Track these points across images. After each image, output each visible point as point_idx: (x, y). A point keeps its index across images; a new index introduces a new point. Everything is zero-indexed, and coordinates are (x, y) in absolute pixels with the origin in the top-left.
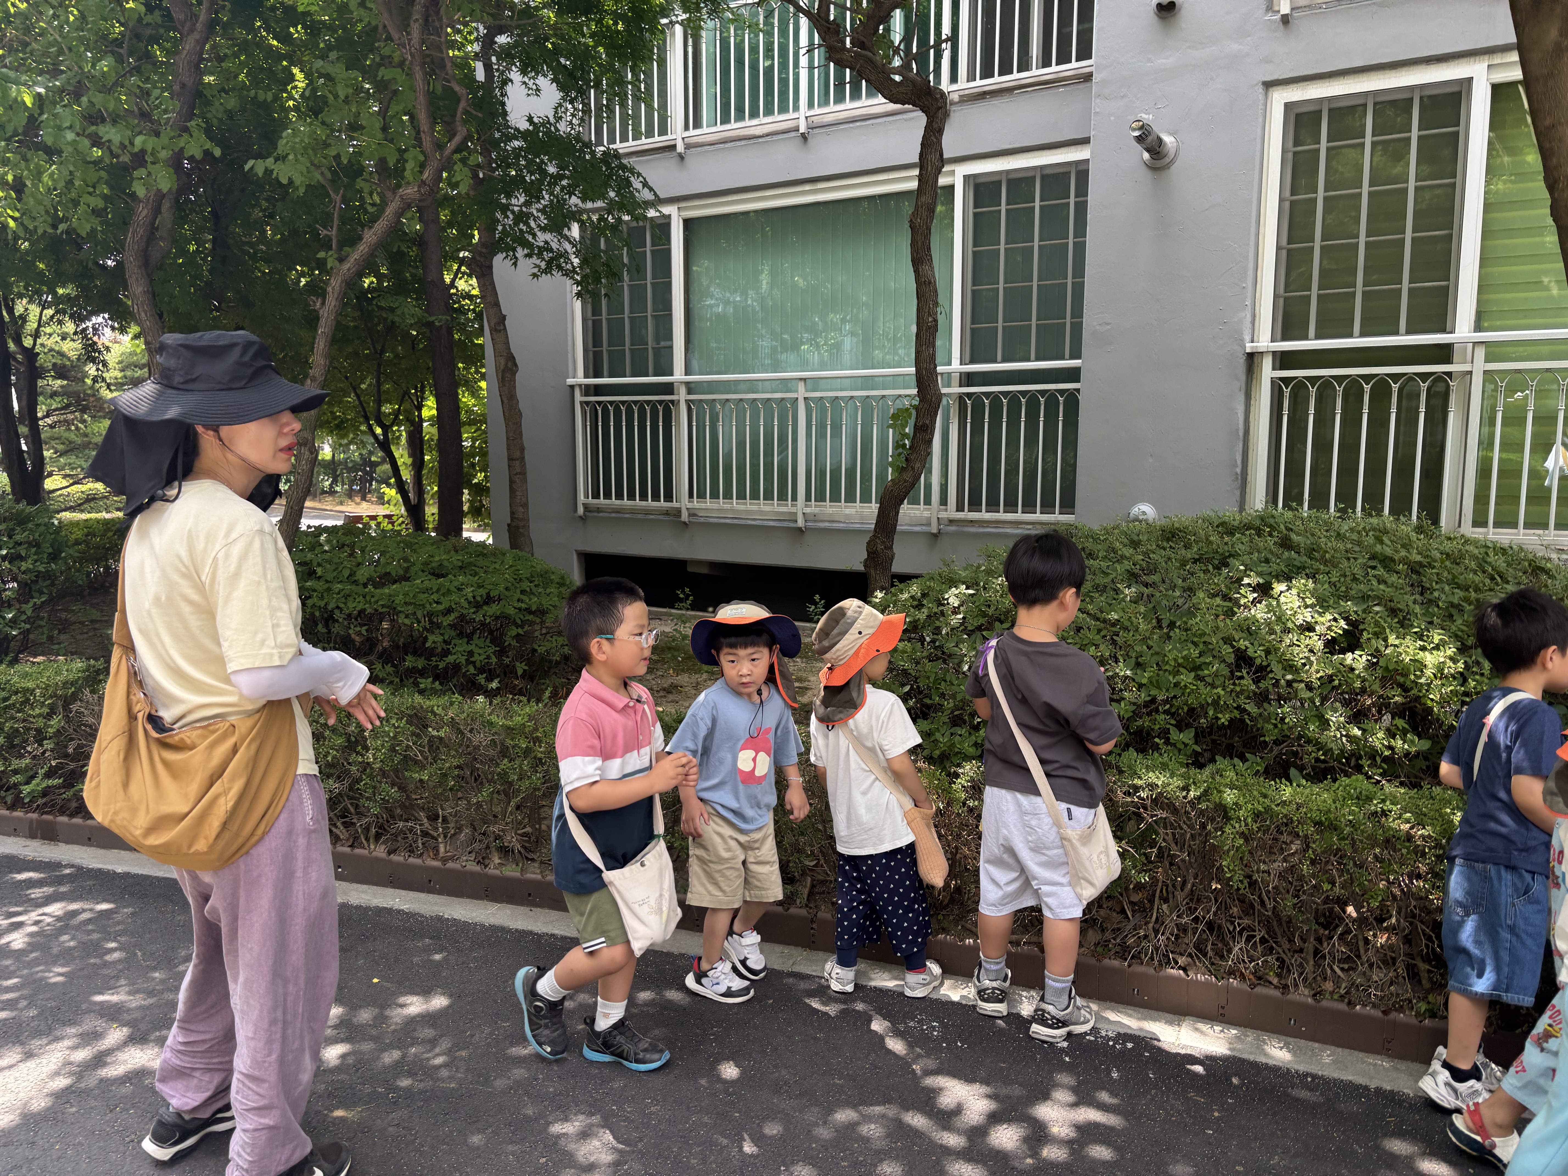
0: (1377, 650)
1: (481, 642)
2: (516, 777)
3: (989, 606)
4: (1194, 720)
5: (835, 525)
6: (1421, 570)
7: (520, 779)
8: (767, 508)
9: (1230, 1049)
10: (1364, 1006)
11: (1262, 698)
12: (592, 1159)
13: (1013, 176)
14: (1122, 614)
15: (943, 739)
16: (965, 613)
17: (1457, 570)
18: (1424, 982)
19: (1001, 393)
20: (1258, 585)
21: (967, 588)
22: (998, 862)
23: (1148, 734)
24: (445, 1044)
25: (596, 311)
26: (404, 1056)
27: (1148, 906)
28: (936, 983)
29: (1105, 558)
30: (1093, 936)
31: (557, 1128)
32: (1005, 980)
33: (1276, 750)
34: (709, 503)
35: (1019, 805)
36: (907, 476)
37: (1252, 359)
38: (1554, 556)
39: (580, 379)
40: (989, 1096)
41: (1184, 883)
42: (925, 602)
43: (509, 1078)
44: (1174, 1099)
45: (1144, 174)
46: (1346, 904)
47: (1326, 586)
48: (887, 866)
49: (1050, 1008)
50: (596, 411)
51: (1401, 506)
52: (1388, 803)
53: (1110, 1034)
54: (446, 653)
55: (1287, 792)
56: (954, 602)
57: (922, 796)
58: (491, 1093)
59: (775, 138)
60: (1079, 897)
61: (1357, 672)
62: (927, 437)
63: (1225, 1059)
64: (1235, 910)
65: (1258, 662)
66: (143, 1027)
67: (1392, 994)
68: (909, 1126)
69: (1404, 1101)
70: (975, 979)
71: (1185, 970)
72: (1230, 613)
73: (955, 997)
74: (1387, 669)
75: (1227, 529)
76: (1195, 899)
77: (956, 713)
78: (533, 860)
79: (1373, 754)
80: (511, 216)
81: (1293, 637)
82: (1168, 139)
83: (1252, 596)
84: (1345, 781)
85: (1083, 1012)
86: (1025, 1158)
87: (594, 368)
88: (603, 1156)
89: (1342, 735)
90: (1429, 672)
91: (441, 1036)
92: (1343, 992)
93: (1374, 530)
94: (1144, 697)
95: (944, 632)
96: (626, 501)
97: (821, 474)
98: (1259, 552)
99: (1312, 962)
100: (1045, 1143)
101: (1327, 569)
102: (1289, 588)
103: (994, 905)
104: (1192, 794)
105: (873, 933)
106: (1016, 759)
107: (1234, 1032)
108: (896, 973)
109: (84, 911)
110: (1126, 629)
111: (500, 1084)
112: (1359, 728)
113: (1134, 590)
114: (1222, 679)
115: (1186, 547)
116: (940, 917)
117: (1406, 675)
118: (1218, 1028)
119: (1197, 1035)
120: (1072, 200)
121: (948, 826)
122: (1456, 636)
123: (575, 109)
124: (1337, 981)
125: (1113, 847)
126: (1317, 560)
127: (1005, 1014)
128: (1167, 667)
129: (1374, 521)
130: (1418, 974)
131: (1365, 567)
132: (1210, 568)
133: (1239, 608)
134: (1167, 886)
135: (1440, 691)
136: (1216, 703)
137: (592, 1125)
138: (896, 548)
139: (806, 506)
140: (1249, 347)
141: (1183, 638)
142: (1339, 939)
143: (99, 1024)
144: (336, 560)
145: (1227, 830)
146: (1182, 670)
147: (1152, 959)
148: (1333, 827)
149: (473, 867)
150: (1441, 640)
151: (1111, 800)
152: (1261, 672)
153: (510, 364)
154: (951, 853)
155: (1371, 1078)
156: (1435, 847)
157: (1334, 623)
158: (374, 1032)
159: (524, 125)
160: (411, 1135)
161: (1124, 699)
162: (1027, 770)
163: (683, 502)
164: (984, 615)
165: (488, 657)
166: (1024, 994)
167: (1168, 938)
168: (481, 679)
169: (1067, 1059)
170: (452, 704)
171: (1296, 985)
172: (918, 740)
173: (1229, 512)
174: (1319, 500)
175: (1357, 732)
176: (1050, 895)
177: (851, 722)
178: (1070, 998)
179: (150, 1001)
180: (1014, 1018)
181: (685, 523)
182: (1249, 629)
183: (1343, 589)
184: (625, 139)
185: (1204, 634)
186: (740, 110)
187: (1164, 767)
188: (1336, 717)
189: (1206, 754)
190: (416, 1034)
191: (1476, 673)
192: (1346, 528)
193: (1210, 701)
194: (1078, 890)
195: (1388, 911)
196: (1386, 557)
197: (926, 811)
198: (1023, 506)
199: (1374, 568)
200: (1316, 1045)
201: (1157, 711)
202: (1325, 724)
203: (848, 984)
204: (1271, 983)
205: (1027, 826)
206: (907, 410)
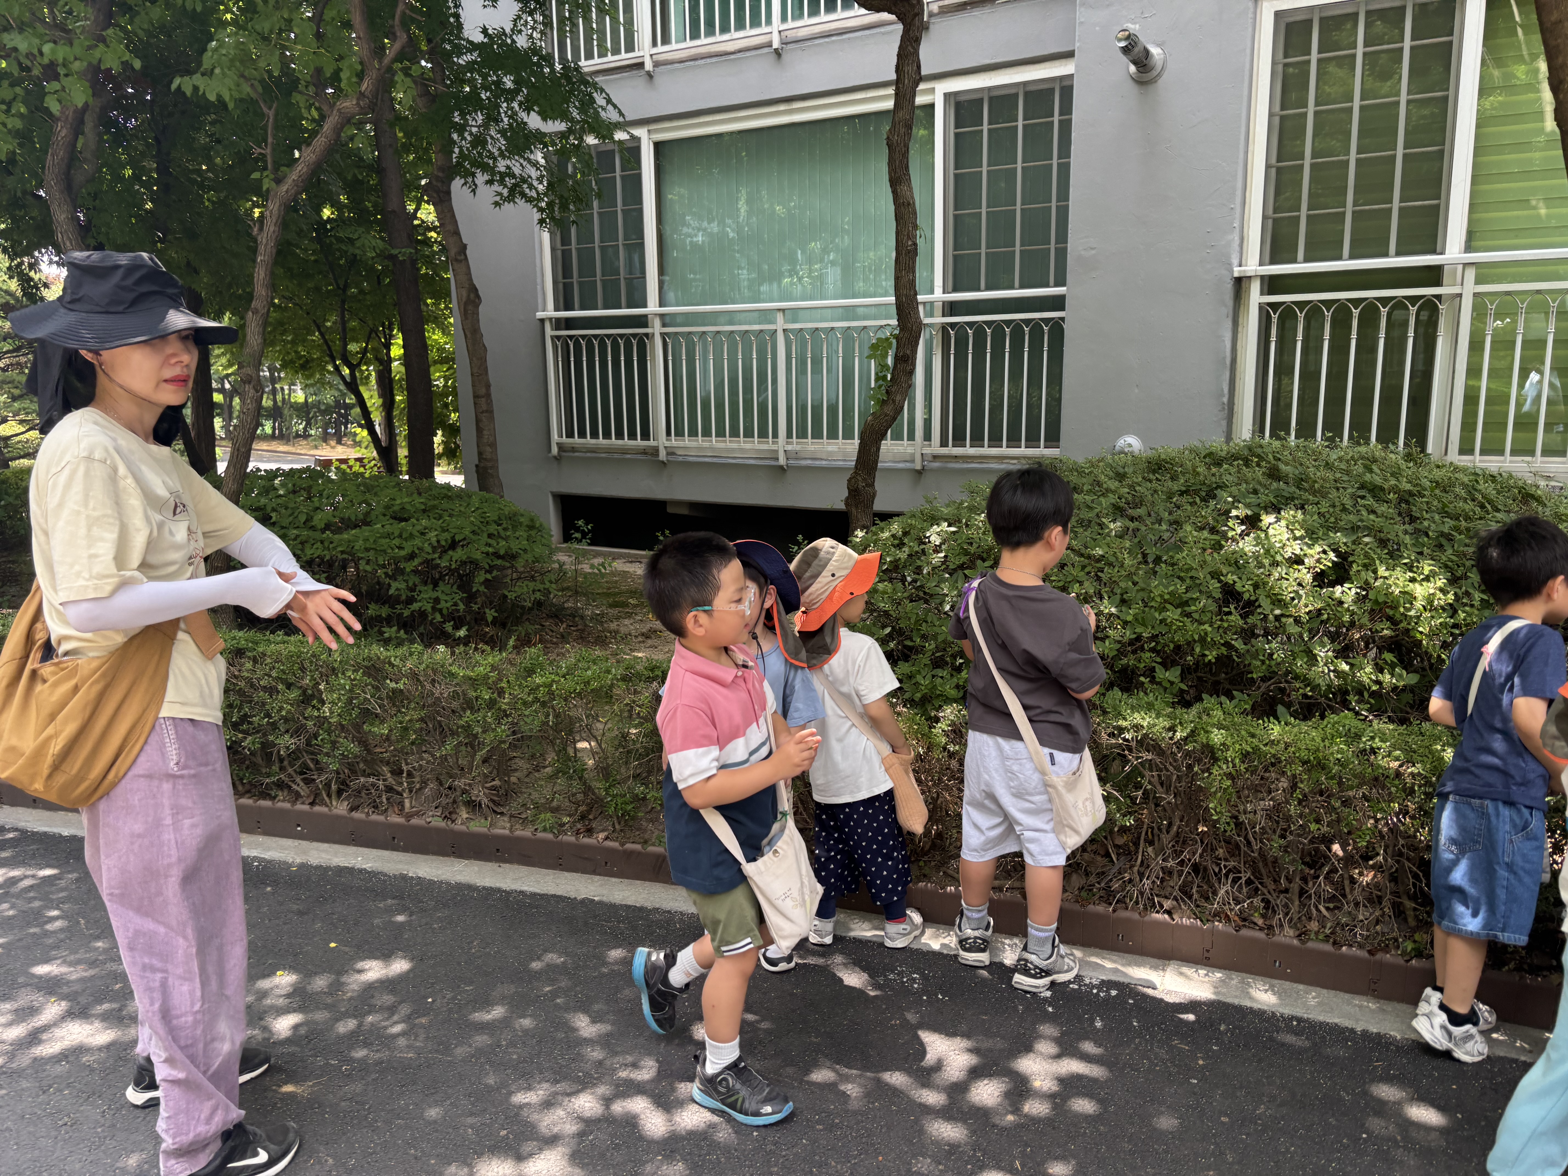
0: (1367, 582)
1: (447, 588)
2: (480, 730)
3: (971, 544)
4: (1180, 658)
5: (818, 463)
6: (1411, 499)
7: (484, 732)
8: (748, 446)
9: (1215, 993)
10: (1351, 946)
11: (1248, 634)
12: (556, 1130)
13: (995, 93)
14: (1107, 549)
15: (924, 681)
16: (947, 551)
17: (1447, 498)
18: (1410, 920)
19: (985, 322)
20: (1247, 516)
21: (949, 525)
22: (979, 806)
23: (1133, 672)
24: (405, 1010)
25: (565, 241)
26: (360, 1025)
27: (1132, 849)
28: (917, 933)
29: (1089, 492)
30: (1077, 880)
31: (520, 1098)
32: (987, 929)
33: (1264, 686)
34: (687, 441)
35: (1000, 749)
36: (889, 409)
37: (1240, 283)
38: (1542, 483)
39: (550, 312)
40: (970, 1050)
41: (1170, 825)
42: (906, 541)
43: (470, 1046)
44: (1158, 1047)
45: (1131, 88)
46: (1331, 842)
47: (1316, 517)
48: (865, 814)
49: (1033, 958)
50: (568, 345)
51: (1387, 435)
52: (1377, 740)
53: (1094, 982)
54: (410, 601)
55: (1275, 730)
56: (936, 540)
57: (900, 742)
58: (450, 1062)
59: (748, 54)
60: (1063, 845)
61: (1346, 606)
62: (908, 368)
63: (1210, 1004)
64: (1221, 852)
65: (1246, 596)
66: (83, 1000)
67: (1377, 933)
68: (887, 1084)
69: (1391, 1043)
70: (956, 928)
71: (1169, 913)
72: (1217, 547)
73: (936, 946)
74: (1376, 602)
75: (1214, 460)
76: (1181, 841)
77: (938, 655)
78: (502, 814)
79: (1361, 689)
80: (469, 138)
81: (1281, 571)
82: (1155, 51)
83: (1240, 529)
84: (1334, 718)
85: (1066, 960)
86: (1006, 1114)
87: (565, 301)
88: (568, 1126)
89: (1329, 671)
90: (1418, 604)
91: (400, 1003)
92: (1328, 931)
93: (1362, 458)
94: (1129, 634)
95: (925, 572)
96: (601, 440)
97: (802, 409)
98: (1247, 483)
99: (1297, 903)
100: (1027, 1098)
101: (1316, 499)
102: (1278, 520)
103: (976, 850)
104: (1178, 735)
105: (851, 883)
106: (997, 704)
107: (1219, 975)
108: (876, 922)
109: (26, 877)
110: (1111, 565)
111: (460, 1051)
112: (1347, 663)
113: (1119, 524)
114: (1209, 615)
115: (1172, 479)
116: (921, 864)
117: (1395, 608)
118: (1202, 972)
119: (1181, 980)
120: (1056, 119)
121: (928, 772)
122: (1446, 566)
123: (535, 21)
124: (1322, 921)
125: (1098, 791)
126: (1306, 490)
127: (987, 963)
128: (1153, 604)
129: (1363, 449)
130: (1404, 912)
131: (1354, 497)
132: (1198, 500)
133: (1227, 541)
134: (1152, 828)
135: (1429, 623)
136: (1203, 640)
137: (557, 1093)
138: (878, 485)
139: (788, 443)
140: (1237, 272)
141: (1170, 573)
142: (1325, 878)
143: (37, 998)
144: (292, 505)
145: (1214, 771)
146: (1168, 606)
147: (1137, 903)
148: (1321, 766)
149: (438, 823)
150: (1431, 571)
151: (1095, 742)
152: (1249, 607)
153: (472, 296)
154: (932, 798)
155: (1357, 1020)
156: (1425, 785)
157: (1323, 556)
158: (329, 1000)
159: (478, 38)
160: (364, 1110)
161: (1108, 637)
162: (1009, 716)
163: (661, 440)
164: (966, 553)
165: (456, 604)
166: (1007, 941)
167: (1154, 882)
168: (449, 627)
169: (1050, 1009)
170: (411, 654)
171: (1281, 926)
172: (897, 685)
173: (1216, 442)
174: (1306, 429)
175: (1345, 667)
176: (1032, 841)
177: (826, 667)
178: (1053, 946)
179: (91, 972)
180: (996, 967)
181: (663, 462)
182: (1236, 563)
183: (1332, 520)
184: (589, 56)
185: (1191, 569)
186: (710, 24)
187: (1150, 707)
188: (1323, 652)
189: (1191, 691)
190: (373, 1001)
191: (1466, 605)
192: (1335, 457)
193: (1196, 637)
194: (1062, 838)
195: (1374, 848)
196: (1376, 486)
197: (904, 756)
198: (1008, 440)
199: (1363, 497)
200: (1301, 987)
201: (1142, 649)
202: (1312, 659)
203: (826, 936)
204: (1255, 924)
205: (1009, 771)
206: (887, 339)
